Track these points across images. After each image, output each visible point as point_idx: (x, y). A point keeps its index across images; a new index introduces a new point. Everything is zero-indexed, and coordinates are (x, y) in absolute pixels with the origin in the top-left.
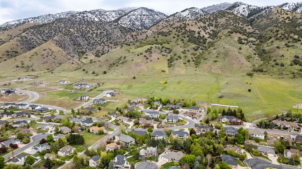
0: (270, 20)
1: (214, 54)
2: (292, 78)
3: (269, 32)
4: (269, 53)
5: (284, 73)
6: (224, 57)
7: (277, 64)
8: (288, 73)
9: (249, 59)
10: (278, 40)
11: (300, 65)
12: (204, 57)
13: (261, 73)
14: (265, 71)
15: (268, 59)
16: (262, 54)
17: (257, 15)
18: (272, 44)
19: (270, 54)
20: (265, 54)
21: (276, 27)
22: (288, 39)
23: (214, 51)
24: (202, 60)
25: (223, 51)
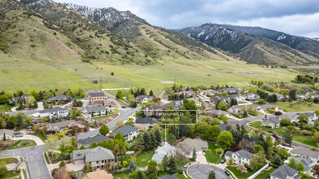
0: (54, 12)
1: (26, 37)
2: (122, 64)
3: (65, 23)
4: (85, 41)
5: (113, 60)
6: (41, 41)
7: (103, 52)
8: (116, 60)
9: (70, 46)
10: (85, 30)
11: (118, 54)
12: (10, 39)
13: (95, 60)
14: (97, 58)
15: (87, 47)
16: (78, 42)
17: (34, 4)
18: (83, 33)
19: (87, 42)
20: (81, 42)
21: (71, 19)
22: (94, 30)
23: (23, 33)
24: (9, 44)
25: (36, 35)
